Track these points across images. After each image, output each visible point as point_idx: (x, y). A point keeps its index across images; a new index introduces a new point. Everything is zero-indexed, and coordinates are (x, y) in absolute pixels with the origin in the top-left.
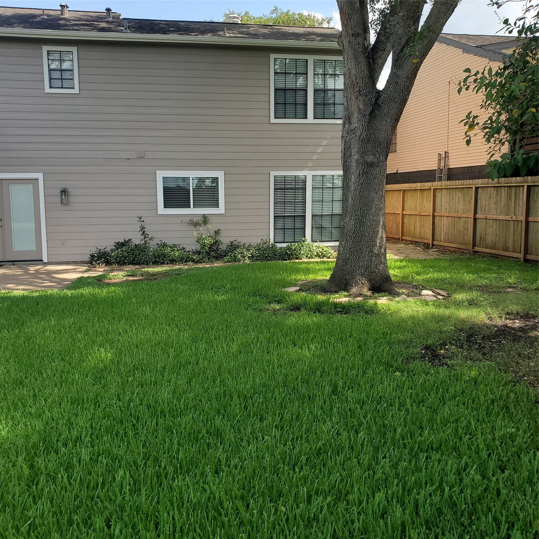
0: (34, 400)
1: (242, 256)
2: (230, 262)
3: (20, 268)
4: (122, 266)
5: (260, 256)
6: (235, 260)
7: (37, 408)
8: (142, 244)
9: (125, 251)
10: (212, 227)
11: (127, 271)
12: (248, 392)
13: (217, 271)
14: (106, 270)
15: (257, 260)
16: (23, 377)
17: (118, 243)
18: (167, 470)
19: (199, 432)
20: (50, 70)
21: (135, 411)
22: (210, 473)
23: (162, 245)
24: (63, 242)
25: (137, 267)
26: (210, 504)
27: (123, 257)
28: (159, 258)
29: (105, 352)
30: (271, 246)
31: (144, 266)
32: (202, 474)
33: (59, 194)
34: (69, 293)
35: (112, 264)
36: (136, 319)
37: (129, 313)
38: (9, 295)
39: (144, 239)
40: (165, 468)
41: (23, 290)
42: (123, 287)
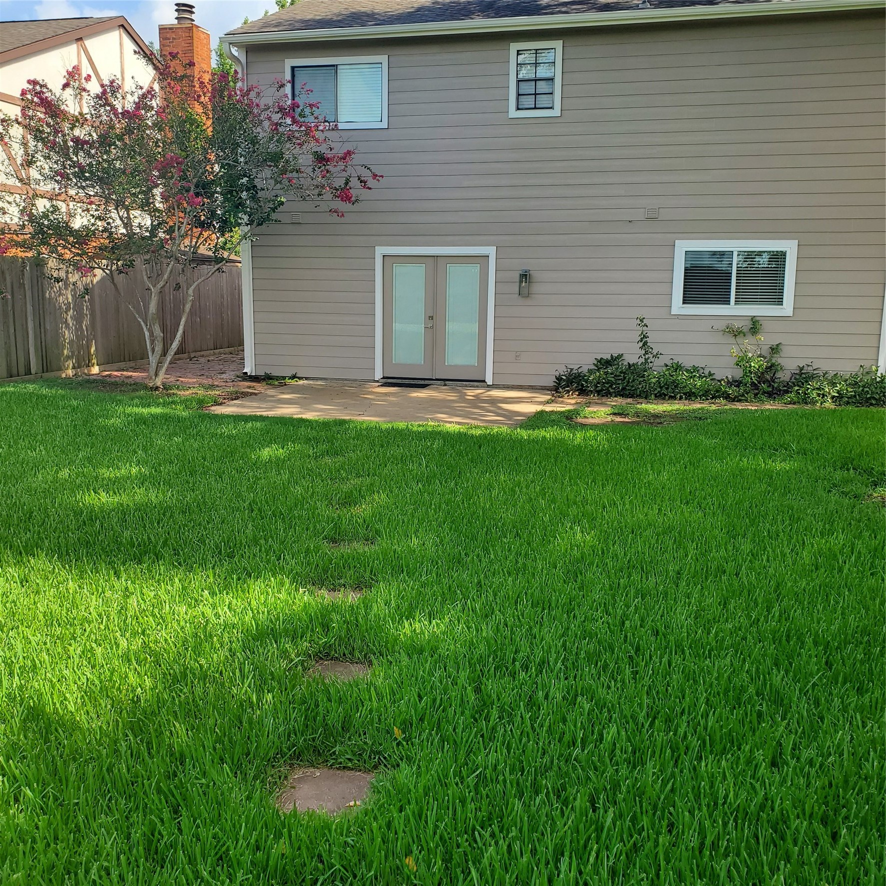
0: (477, 591)
1: (819, 395)
2: (794, 403)
3: (453, 390)
4: (606, 397)
5: (855, 396)
6: (805, 400)
7: (483, 604)
8: (639, 364)
9: (612, 374)
10: (765, 340)
11: (612, 407)
12: (834, 640)
13: (771, 418)
14: (580, 403)
15: (848, 403)
16: (463, 554)
17: (600, 361)
18: (688, 741)
19: (743, 689)
20: (519, 81)
21: (634, 635)
22: (764, 764)
23: (673, 367)
24: (518, 354)
25: (629, 400)
26: (764, 815)
27: (607, 383)
28: (667, 389)
29: (582, 532)
30: (878, 379)
31: (640, 400)
32: (749, 762)
33: (517, 279)
34: (524, 434)
35: (590, 393)
36: (630, 486)
37: (618, 474)
38: (440, 429)
39: (644, 355)
40: (685, 737)
41: (459, 423)
42: (607, 431)
